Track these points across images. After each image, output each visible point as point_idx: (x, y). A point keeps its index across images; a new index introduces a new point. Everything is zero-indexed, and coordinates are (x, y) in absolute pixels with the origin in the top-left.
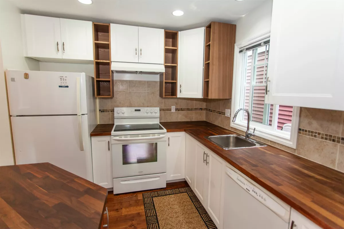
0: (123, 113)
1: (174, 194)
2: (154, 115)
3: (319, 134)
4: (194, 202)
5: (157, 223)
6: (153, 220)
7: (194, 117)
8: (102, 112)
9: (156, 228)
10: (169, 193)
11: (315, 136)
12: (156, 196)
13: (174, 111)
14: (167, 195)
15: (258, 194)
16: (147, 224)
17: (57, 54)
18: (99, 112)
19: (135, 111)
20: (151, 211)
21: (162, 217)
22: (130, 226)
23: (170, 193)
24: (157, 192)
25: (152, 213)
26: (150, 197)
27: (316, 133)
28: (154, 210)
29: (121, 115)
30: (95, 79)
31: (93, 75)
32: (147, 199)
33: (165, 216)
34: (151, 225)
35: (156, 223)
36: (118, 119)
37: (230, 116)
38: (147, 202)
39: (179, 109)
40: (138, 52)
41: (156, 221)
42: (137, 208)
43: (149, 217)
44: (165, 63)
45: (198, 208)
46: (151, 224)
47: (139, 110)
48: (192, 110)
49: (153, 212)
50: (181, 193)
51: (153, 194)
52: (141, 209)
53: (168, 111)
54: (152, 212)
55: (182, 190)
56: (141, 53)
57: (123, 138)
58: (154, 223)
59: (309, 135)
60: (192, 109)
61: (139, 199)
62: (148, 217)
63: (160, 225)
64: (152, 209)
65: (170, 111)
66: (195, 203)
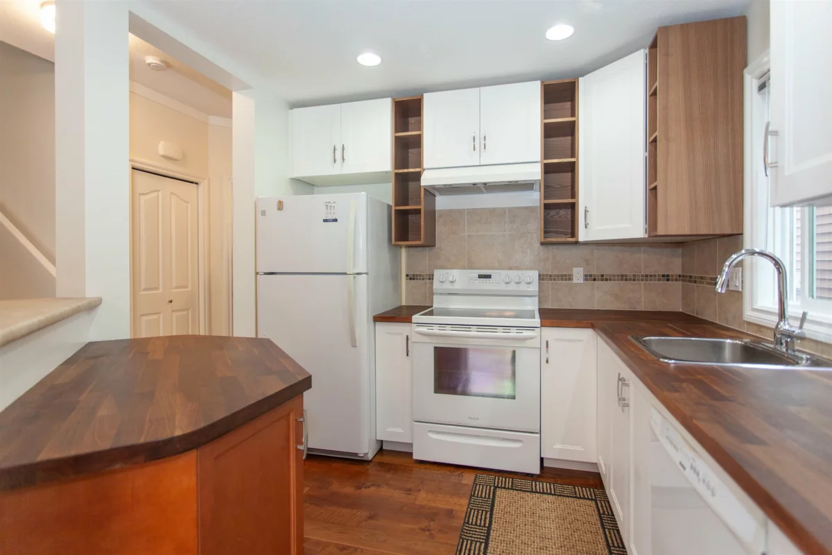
0: (452, 282)
1: (555, 495)
2: (523, 288)
4: (606, 530)
5: (483, 544)
6: (478, 535)
7: (643, 299)
8: (410, 279)
9: (476, 552)
10: (543, 488)
12: (507, 487)
13: (581, 281)
14: (536, 492)
15: (701, 476)
16: (461, 538)
17: (333, 167)
18: (407, 279)
19: (479, 277)
20: (480, 514)
21: (502, 534)
22: (423, 530)
23: (545, 491)
24: (513, 479)
25: (481, 519)
26: (490, 487)
28: (488, 516)
29: (448, 286)
30: (393, 209)
31: (390, 200)
32: (483, 488)
33: (511, 536)
34: (467, 542)
35: (481, 543)
36: (441, 294)
37: (742, 288)
38: (480, 493)
39: (595, 275)
40: (480, 143)
41: (483, 539)
42: (450, 499)
43: (472, 524)
44: (545, 159)
45: (614, 546)
46: (469, 542)
47: (489, 277)
48: (634, 280)
49: (485, 518)
50: (576, 497)
51: (501, 480)
52: (460, 505)
53: (562, 280)
54: (483, 517)
55: (582, 491)
56: (485, 144)
57: (436, 330)
58: (476, 542)
60: (634, 276)
61: (463, 482)
62: (468, 523)
63: (489, 551)
64: (484, 512)
65: (570, 279)
66: (610, 533)
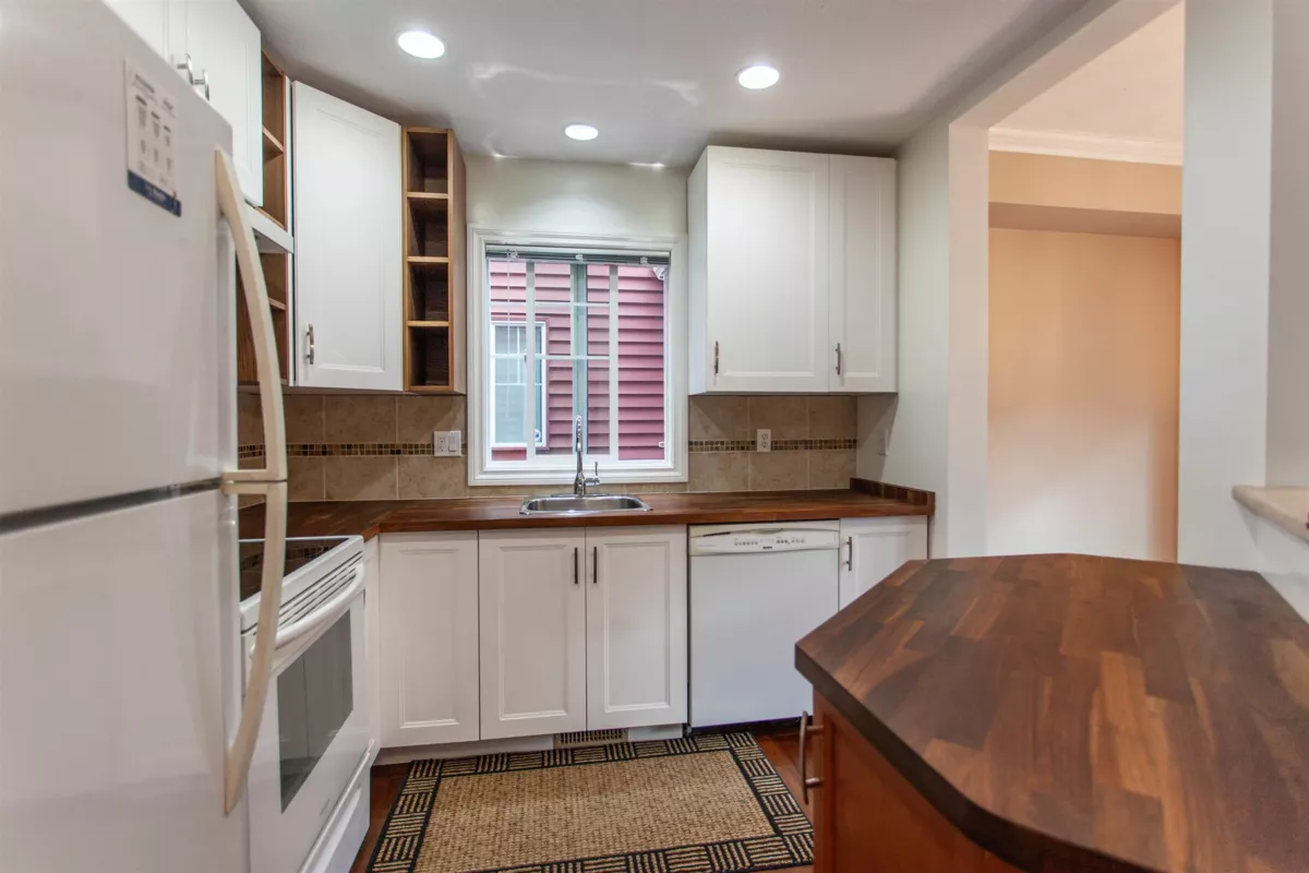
3: (722, 443)
11: (717, 449)
27: (717, 443)
37: (465, 452)
59: (707, 449)
